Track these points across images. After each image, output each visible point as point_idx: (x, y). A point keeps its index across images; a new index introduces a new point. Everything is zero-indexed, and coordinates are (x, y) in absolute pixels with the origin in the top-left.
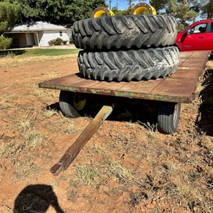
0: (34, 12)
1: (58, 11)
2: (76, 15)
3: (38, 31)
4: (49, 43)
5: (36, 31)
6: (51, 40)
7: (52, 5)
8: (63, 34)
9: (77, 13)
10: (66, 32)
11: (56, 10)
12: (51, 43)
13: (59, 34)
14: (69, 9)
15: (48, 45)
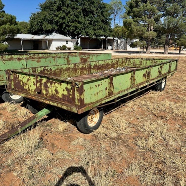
0: (50, 27)
1: (66, 26)
2: (77, 30)
3: (48, 40)
4: (56, 48)
5: (47, 40)
6: (58, 46)
7: (61, 23)
8: (68, 42)
9: (78, 29)
10: (71, 41)
11: (64, 26)
12: (58, 48)
13: (65, 42)
14: (72, 25)
15: (56, 50)
